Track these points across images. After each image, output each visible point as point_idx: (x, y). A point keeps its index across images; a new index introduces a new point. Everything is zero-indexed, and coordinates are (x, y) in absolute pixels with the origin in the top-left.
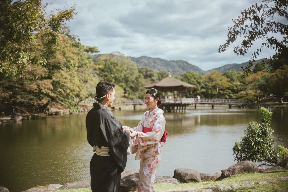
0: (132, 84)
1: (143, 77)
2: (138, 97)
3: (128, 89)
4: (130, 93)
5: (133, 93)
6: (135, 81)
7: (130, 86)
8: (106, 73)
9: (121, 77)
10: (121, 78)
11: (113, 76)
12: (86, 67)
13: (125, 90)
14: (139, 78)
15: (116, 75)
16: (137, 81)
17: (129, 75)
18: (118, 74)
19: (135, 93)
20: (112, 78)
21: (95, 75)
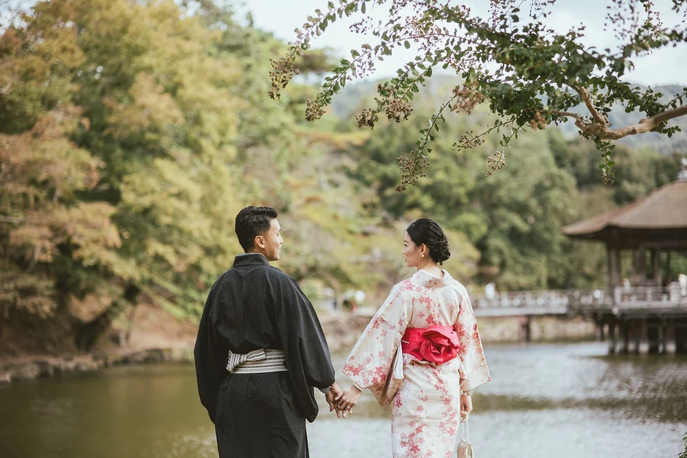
0: (517, 220)
1: (571, 181)
2: (544, 281)
3: (497, 242)
4: (510, 262)
5: (522, 259)
6: (533, 203)
7: (505, 226)
8: (392, 170)
9: (462, 185)
10: (461, 191)
11: (424, 181)
12: (282, 144)
13: (481, 246)
14: (553, 186)
15: (440, 176)
16: (543, 203)
17: (503, 176)
18: (447, 170)
19: (533, 262)
20: (418, 193)
21: (341, 178)
